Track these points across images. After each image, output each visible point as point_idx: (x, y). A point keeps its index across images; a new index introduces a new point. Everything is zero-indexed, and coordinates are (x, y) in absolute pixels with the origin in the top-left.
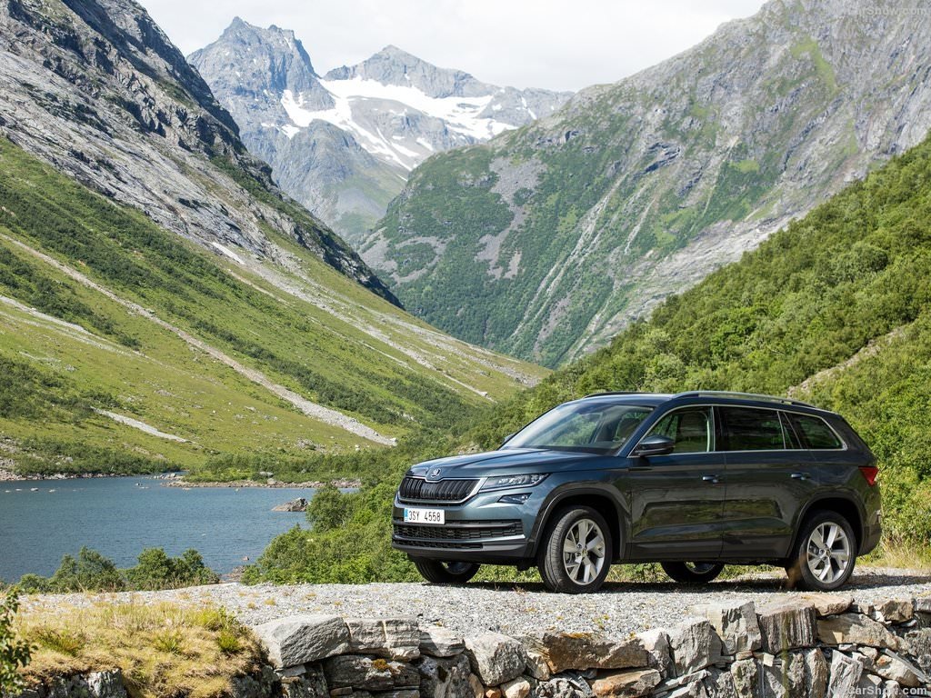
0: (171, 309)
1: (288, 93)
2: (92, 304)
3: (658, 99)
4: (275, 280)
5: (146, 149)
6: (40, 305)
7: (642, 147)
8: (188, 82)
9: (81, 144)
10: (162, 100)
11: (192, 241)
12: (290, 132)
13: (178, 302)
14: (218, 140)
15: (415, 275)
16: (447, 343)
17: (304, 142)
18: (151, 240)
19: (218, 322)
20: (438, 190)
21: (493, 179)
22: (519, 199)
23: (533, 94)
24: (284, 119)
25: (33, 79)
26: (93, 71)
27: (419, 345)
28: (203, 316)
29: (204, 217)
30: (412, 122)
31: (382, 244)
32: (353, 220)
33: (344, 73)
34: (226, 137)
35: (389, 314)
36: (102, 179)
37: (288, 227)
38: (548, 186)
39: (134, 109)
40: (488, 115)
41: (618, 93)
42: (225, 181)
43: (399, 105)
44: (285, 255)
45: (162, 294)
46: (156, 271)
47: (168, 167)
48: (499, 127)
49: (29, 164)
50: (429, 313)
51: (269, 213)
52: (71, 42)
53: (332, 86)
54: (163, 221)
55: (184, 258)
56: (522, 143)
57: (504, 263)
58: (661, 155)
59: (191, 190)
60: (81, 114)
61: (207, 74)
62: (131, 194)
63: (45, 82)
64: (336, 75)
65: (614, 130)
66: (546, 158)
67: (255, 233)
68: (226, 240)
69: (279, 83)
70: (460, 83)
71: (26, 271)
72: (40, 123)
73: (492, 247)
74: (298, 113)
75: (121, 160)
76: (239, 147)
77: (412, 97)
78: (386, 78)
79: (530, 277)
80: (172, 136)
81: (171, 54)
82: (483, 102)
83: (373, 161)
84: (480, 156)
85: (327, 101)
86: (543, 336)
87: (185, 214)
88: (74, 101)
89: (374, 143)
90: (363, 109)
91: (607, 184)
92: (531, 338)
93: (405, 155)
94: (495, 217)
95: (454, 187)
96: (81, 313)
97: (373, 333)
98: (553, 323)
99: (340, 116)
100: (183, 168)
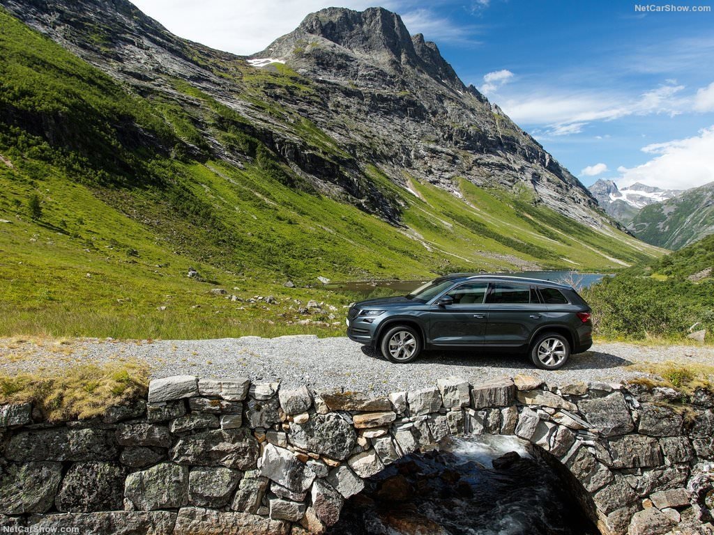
0: (579, 238)
1: (611, 194)
2: (561, 237)
3: (710, 190)
4: (604, 232)
5: (576, 207)
6: (550, 238)
7: (705, 201)
8: (586, 192)
9: (561, 206)
10: (580, 196)
11: (585, 224)
12: (611, 202)
13: (581, 237)
14: (592, 204)
15: (640, 231)
16: (647, 245)
17: (614, 204)
18: (575, 224)
19: (590, 241)
20: (647, 213)
21: (662, 210)
22: (669, 214)
23: (675, 191)
24: (610, 199)
25: (551, 194)
26: (565, 191)
27: (639, 246)
28: (587, 240)
29: (588, 220)
30: (642, 198)
31: (632, 225)
32: (626, 220)
33: (625, 189)
34: (595, 203)
35: (633, 240)
36: (565, 213)
37: (608, 221)
38: (677, 211)
39: (574, 199)
40: (662, 196)
41: (698, 189)
42: (594, 212)
43: (639, 195)
44: (607, 228)
45: (577, 235)
46: (576, 231)
47: (581, 210)
48: (665, 199)
49: (550, 210)
50: (643, 239)
51: (604, 219)
52: (560, 186)
53: (622, 192)
54: (579, 221)
55: (583, 228)
56: (671, 202)
57: (664, 228)
58: (710, 203)
59: (585, 214)
60: (561, 200)
61: (591, 191)
62: (572, 216)
63: (554, 194)
64: (623, 189)
65: (697, 198)
66: (677, 205)
67: (600, 223)
68: (593, 224)
69: (609, 192)
70: (655, 189)
71: (547, 231)
72: (552, 202)
73: (661, 225)
74: (613, 198)
75: (570, 209)
76: (597, 205)
77: (643, 193)
78: (636, 189)
79: (671, 231)
80: (582, 204)
81: (583, 187)
82: (661, 193)
83: (631, 207)
84: (659, 205)
85: (621, 195)
86: (673, 244)
87: (584, 219)
88: (560, 198)
89: (632, 203)
90: (629, 197)
91: (694, 210)
92: (670, 245)
93: (639, 205)
94: (662, 218)
95: (652, 212)
96: (557, 239)
97: (628, 243)
98: (676, 241)
99: (624, 198)
100: (584, 210)
